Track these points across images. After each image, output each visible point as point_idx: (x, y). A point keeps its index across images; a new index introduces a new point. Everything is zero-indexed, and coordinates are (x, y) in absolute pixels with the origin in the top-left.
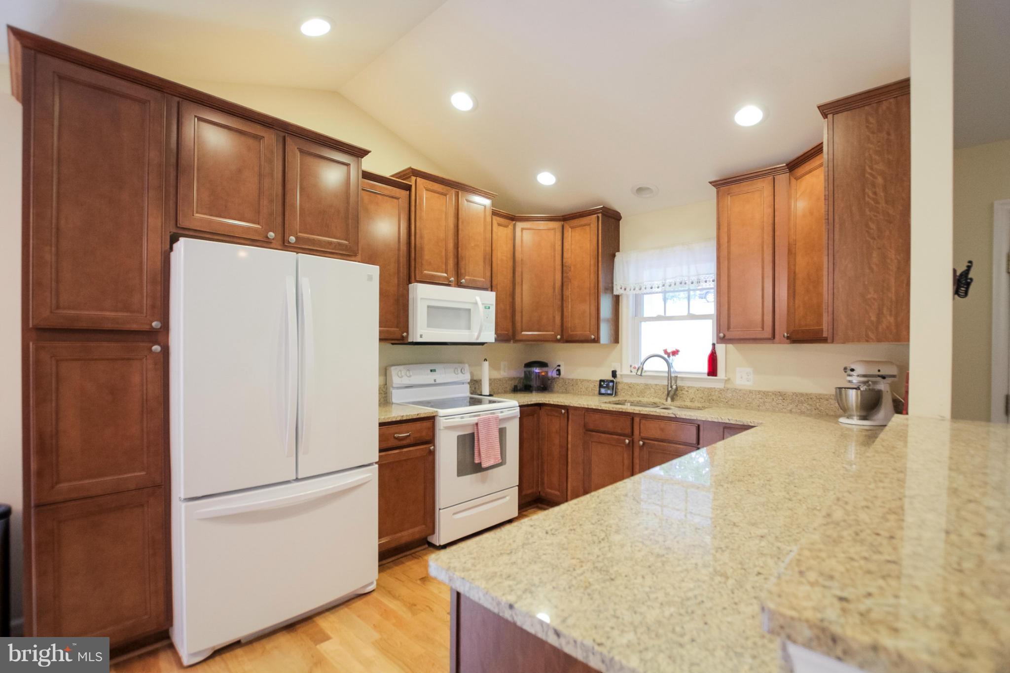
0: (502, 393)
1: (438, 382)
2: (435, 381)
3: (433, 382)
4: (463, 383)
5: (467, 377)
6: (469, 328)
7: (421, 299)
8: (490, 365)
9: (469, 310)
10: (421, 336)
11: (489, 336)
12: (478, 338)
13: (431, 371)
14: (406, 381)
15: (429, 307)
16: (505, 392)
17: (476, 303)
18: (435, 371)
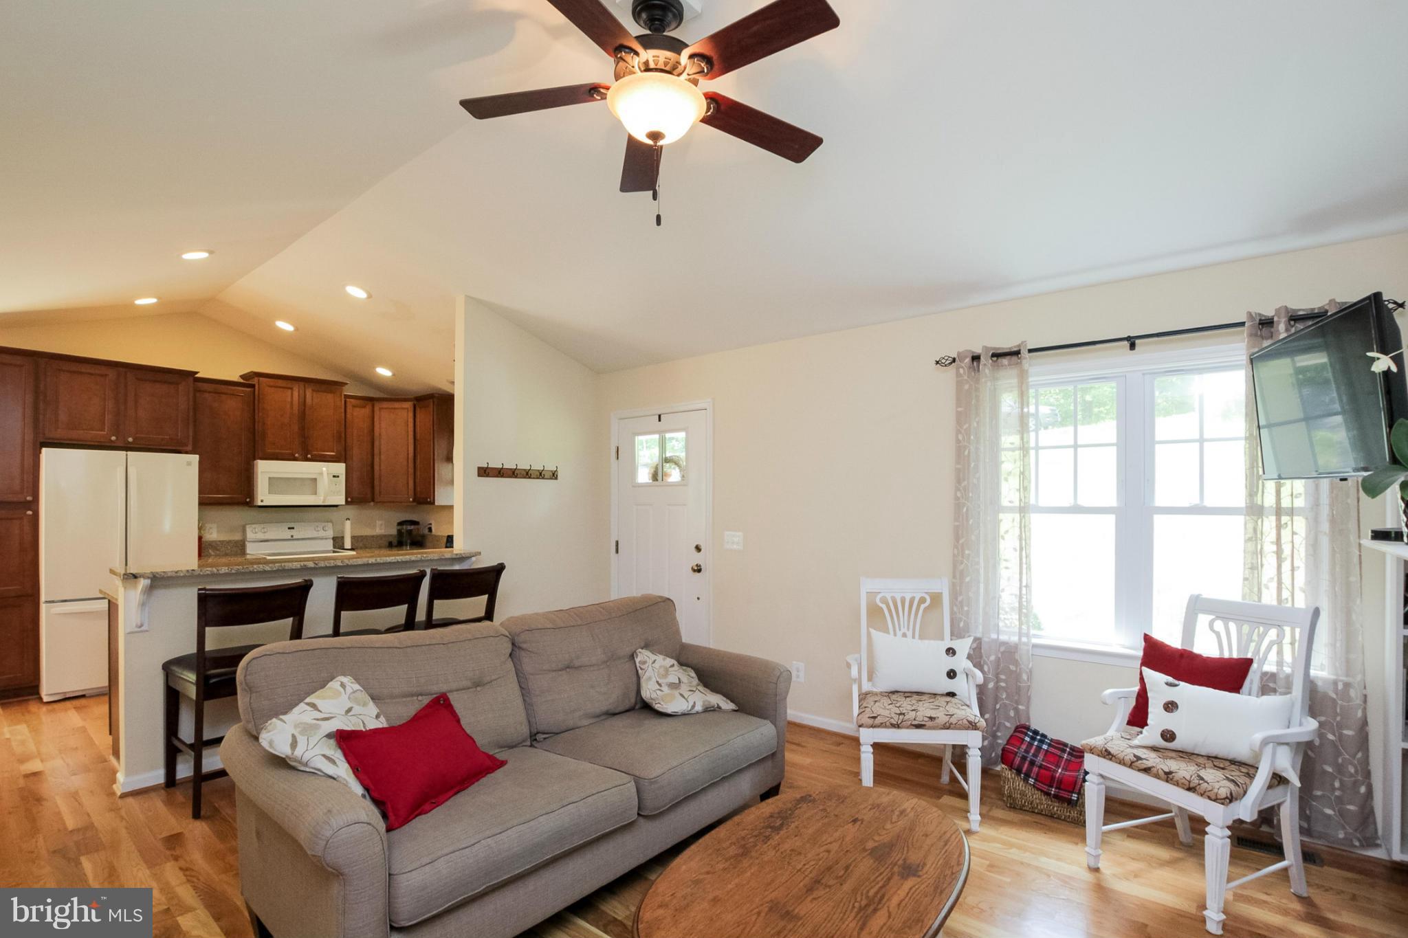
0: (376, 547)
1: (295, 537)
2: (292, 536)
3: (290, 537)
4: (326, 539)
5: (330, 533)
6: (315, 493)
7: (262, 472)
8: (352, 524)
9: (315, 479)
10: (262, 501)
11: (340, 499)
12: (324, 501)
13: (289, 528)
14: (261, 536)
15: (270, 478)
16: (380, 547)
17: (321, 474)
18: (293, 528)
